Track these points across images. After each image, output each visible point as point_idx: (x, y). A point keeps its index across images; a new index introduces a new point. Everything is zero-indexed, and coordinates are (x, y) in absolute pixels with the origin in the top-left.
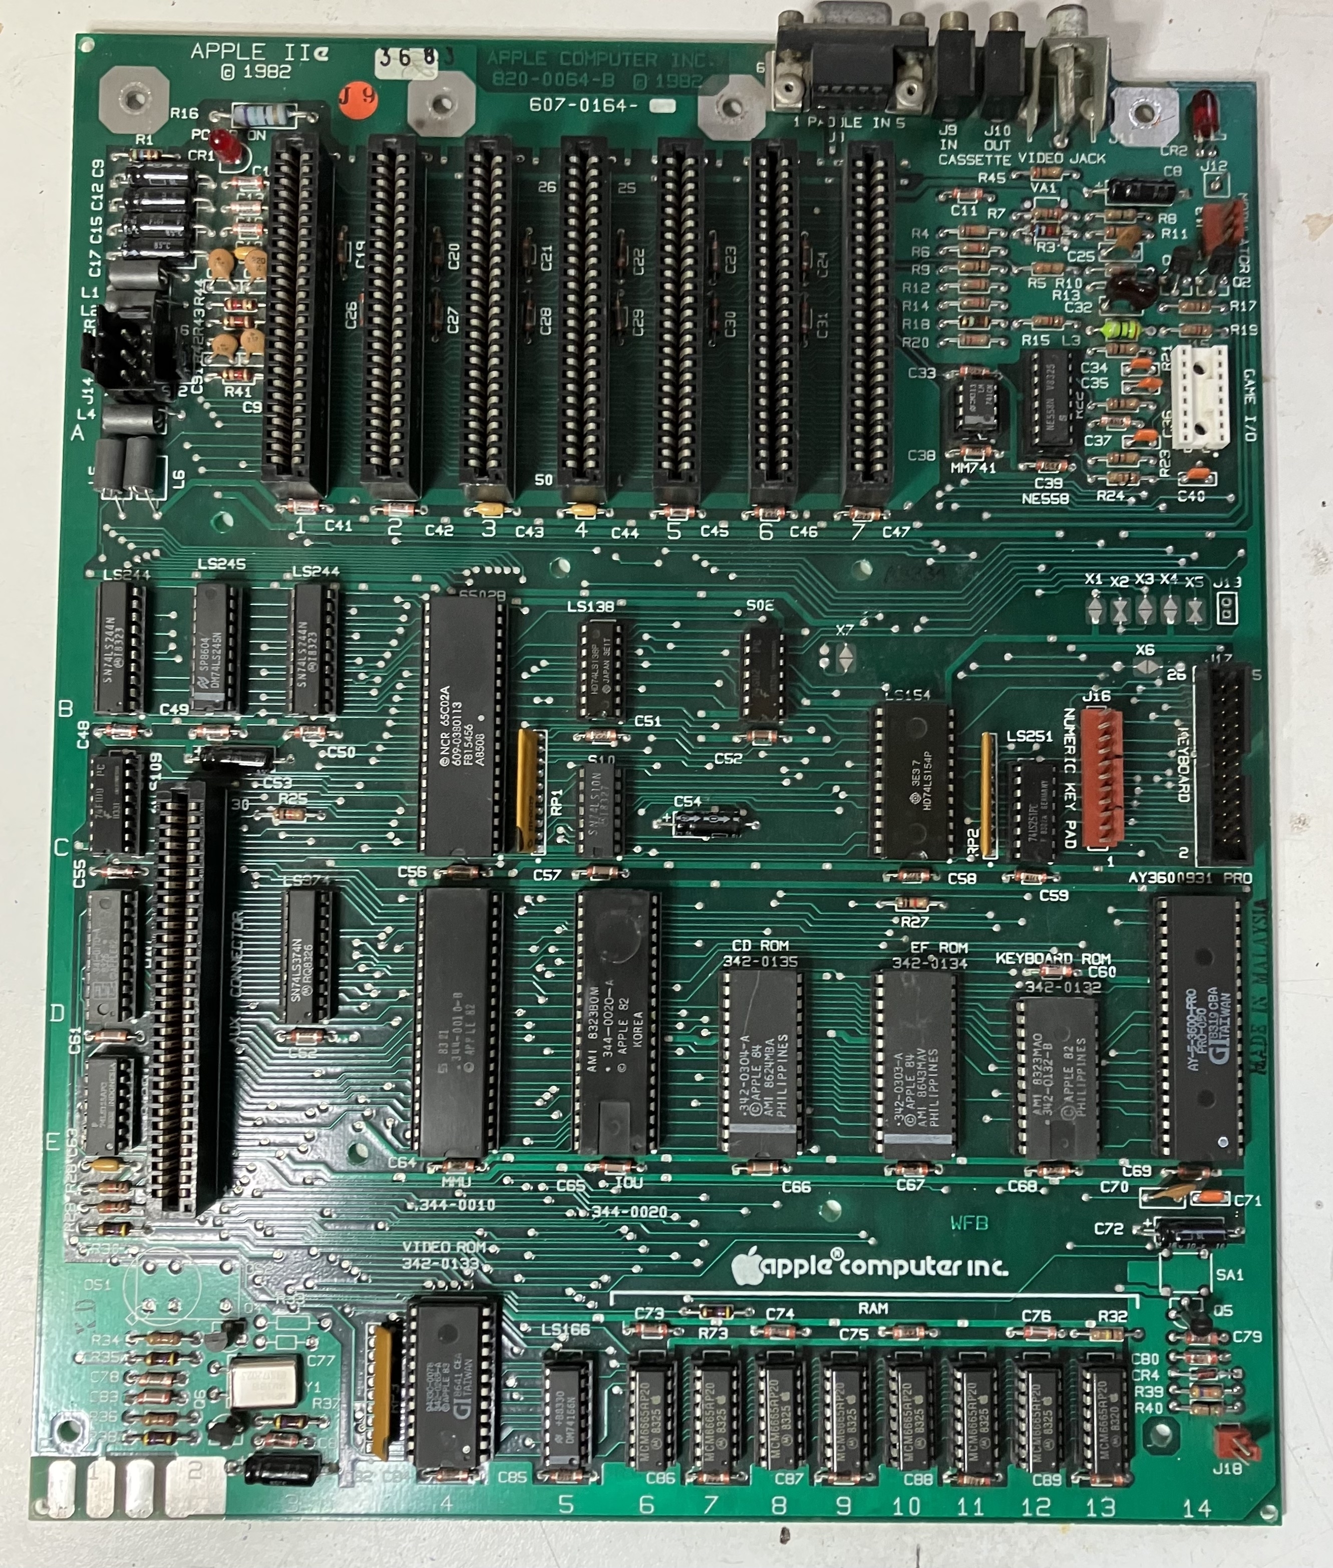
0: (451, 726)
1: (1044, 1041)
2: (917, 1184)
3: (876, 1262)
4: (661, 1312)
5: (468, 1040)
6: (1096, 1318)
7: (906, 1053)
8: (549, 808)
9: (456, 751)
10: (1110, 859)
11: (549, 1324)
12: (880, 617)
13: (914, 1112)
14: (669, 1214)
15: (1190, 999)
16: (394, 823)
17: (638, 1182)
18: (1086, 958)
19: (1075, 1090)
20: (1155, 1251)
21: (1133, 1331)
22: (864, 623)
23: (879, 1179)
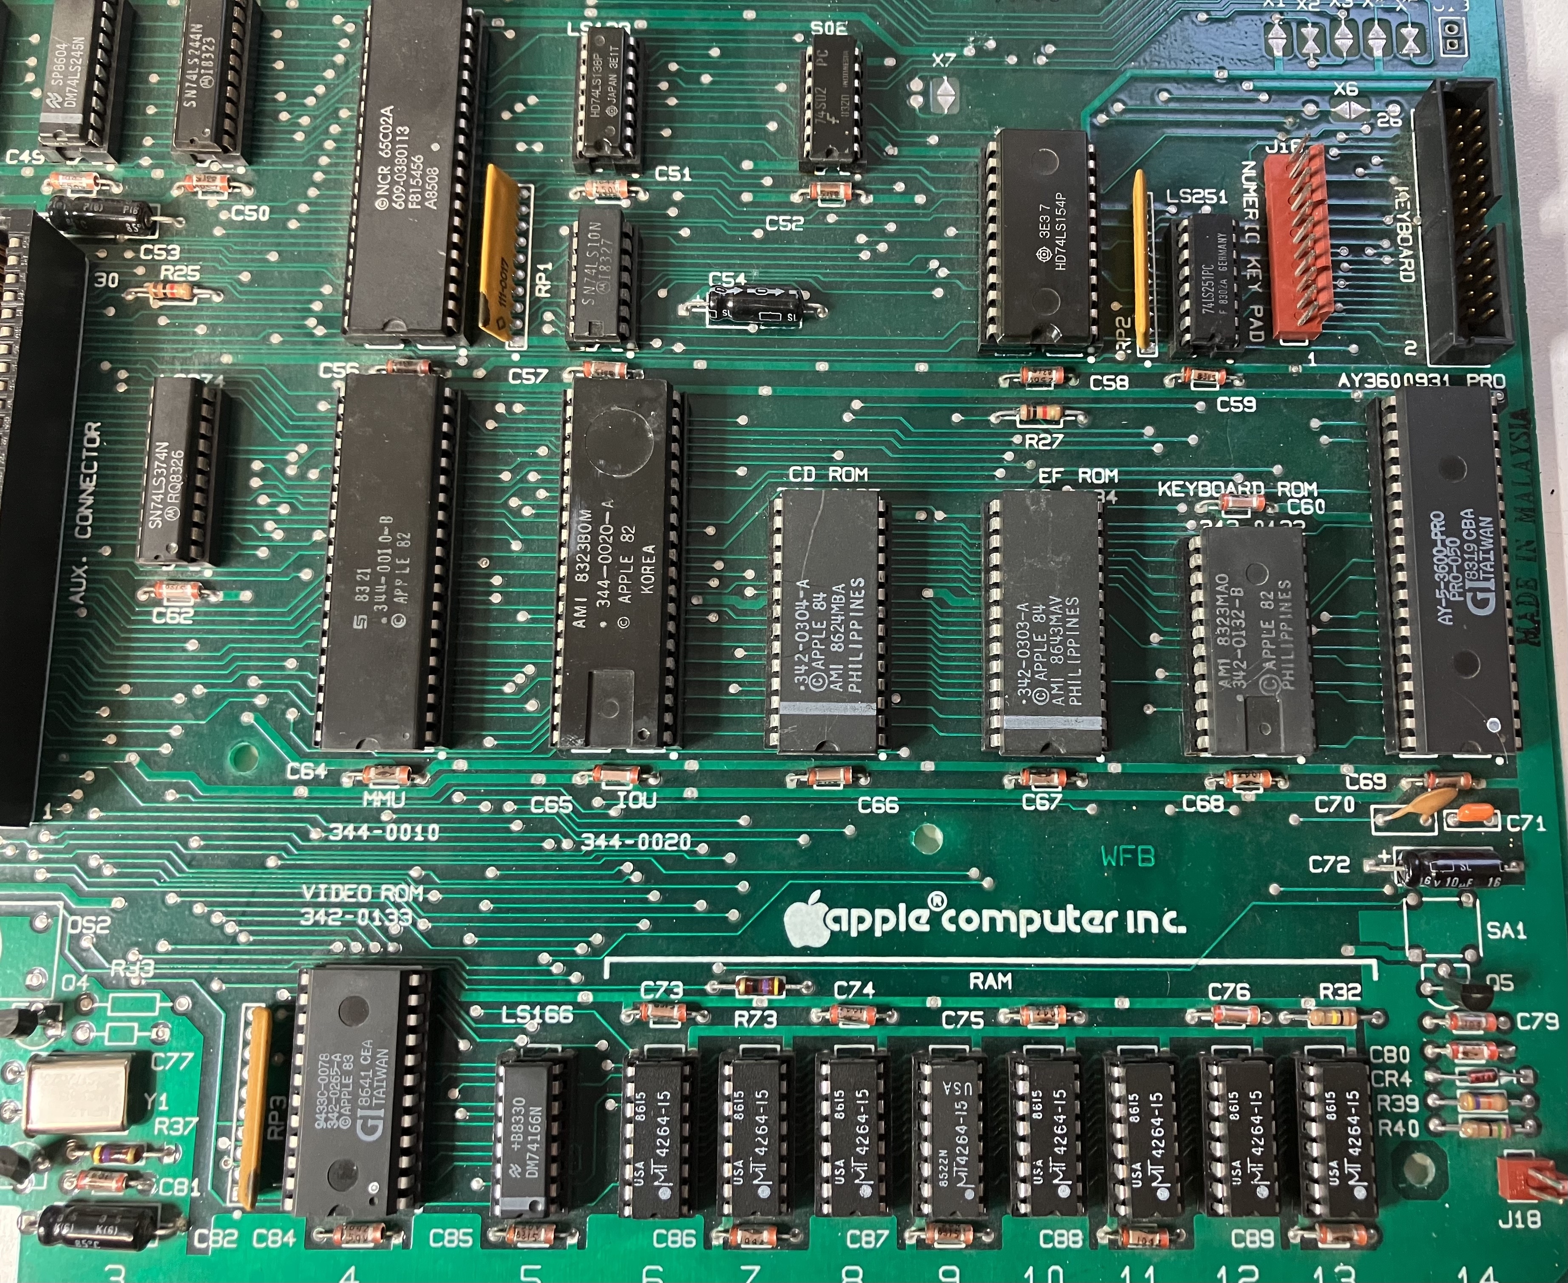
0: (393, 156)
1: (1231, 584)
2: (1051, 801)
3: (994, 913)
4: (679, 987)
5: (398, 582)
6: (1315, 994)
7: (1032, 603)
8: (533, 286)
9: (398, 191)
10: (1311, 356)
11: (513, 1005)
12: (991, 44)
13: (1047, 685)
14: (694, 844)
15: (1437, 524)
16: (317, 306)
17: (649, 799)
18: (1283, 488)
19: (1278, 652)
20: (1398, 895)
21: (1370, 1013)
22: (969, 51)
23: (997, 794)
